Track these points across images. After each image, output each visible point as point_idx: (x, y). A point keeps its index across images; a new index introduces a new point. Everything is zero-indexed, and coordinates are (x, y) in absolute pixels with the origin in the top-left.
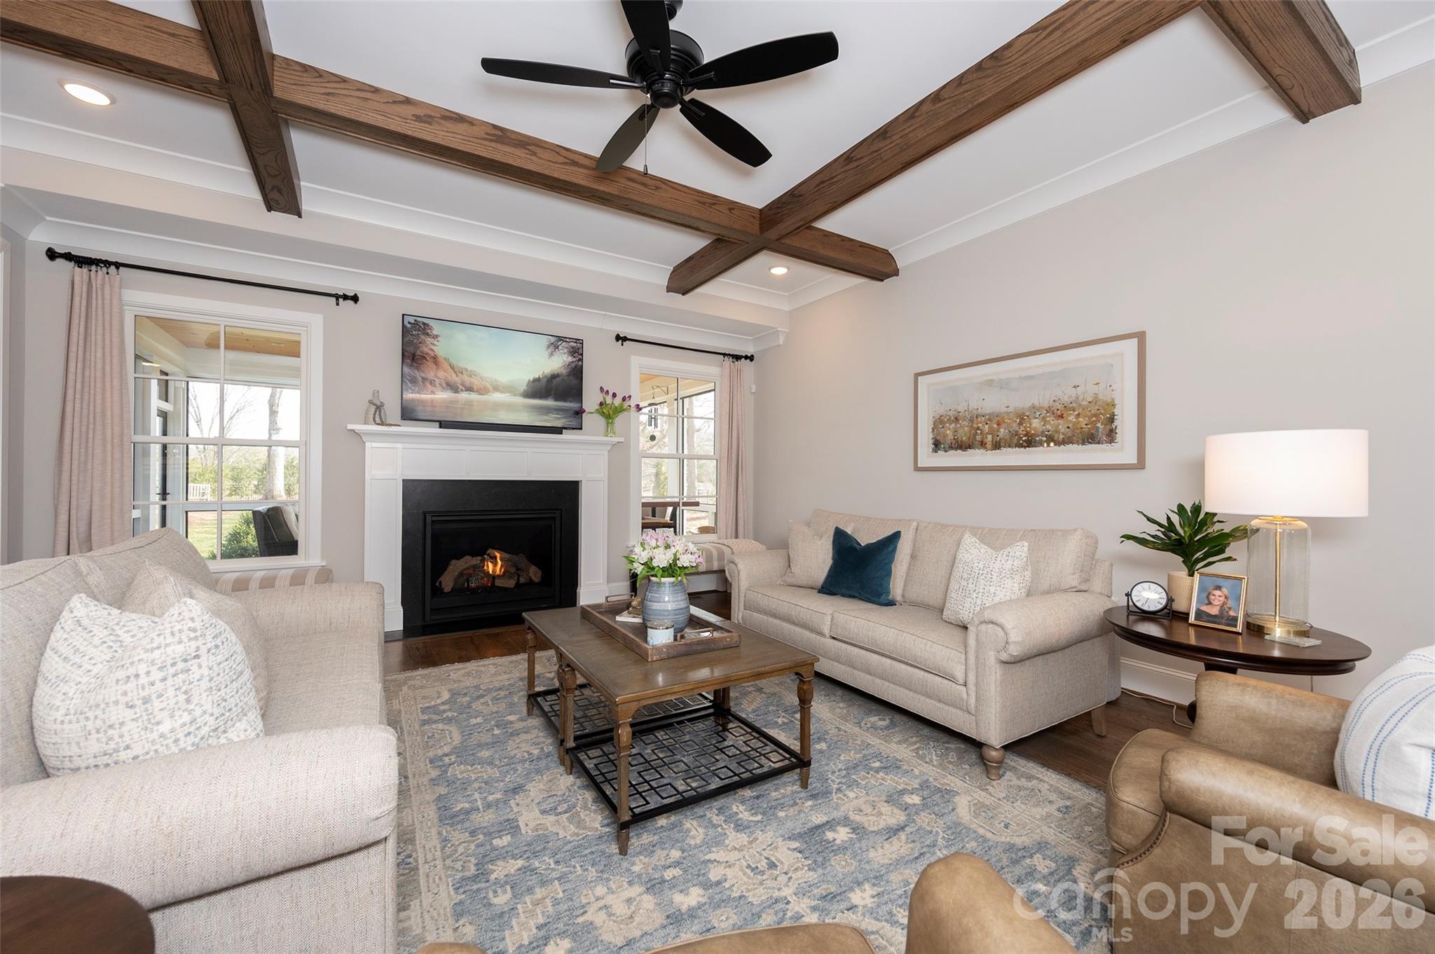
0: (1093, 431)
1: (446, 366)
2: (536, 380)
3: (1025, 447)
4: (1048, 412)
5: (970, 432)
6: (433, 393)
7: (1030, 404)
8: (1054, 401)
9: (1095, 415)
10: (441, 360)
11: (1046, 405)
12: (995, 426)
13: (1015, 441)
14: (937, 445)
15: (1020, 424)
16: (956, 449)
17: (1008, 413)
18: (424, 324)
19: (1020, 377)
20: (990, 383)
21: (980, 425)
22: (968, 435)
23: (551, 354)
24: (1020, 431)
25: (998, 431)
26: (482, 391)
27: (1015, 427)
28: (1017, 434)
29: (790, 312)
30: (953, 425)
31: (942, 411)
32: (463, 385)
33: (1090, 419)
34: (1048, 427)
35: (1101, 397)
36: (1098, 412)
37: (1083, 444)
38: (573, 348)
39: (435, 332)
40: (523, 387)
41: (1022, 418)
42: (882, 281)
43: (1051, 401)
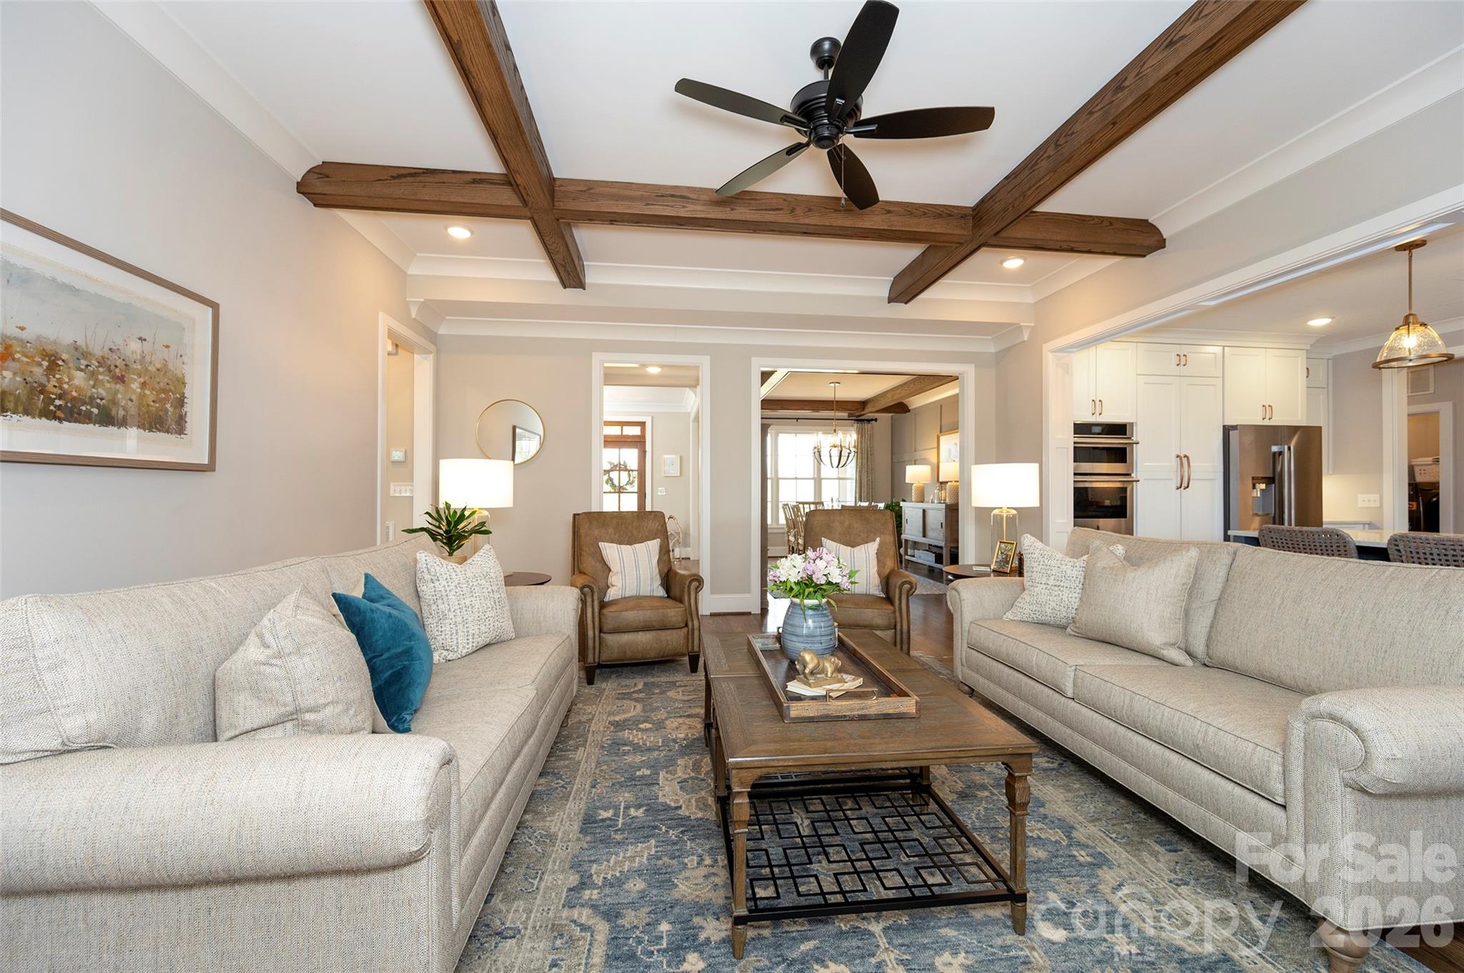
0: (161, 413)
8: (110, 349)
9: (164, 391)
33: (158, 395)
35: (171, 367)
36: (167, 387)
37: (150, 430)
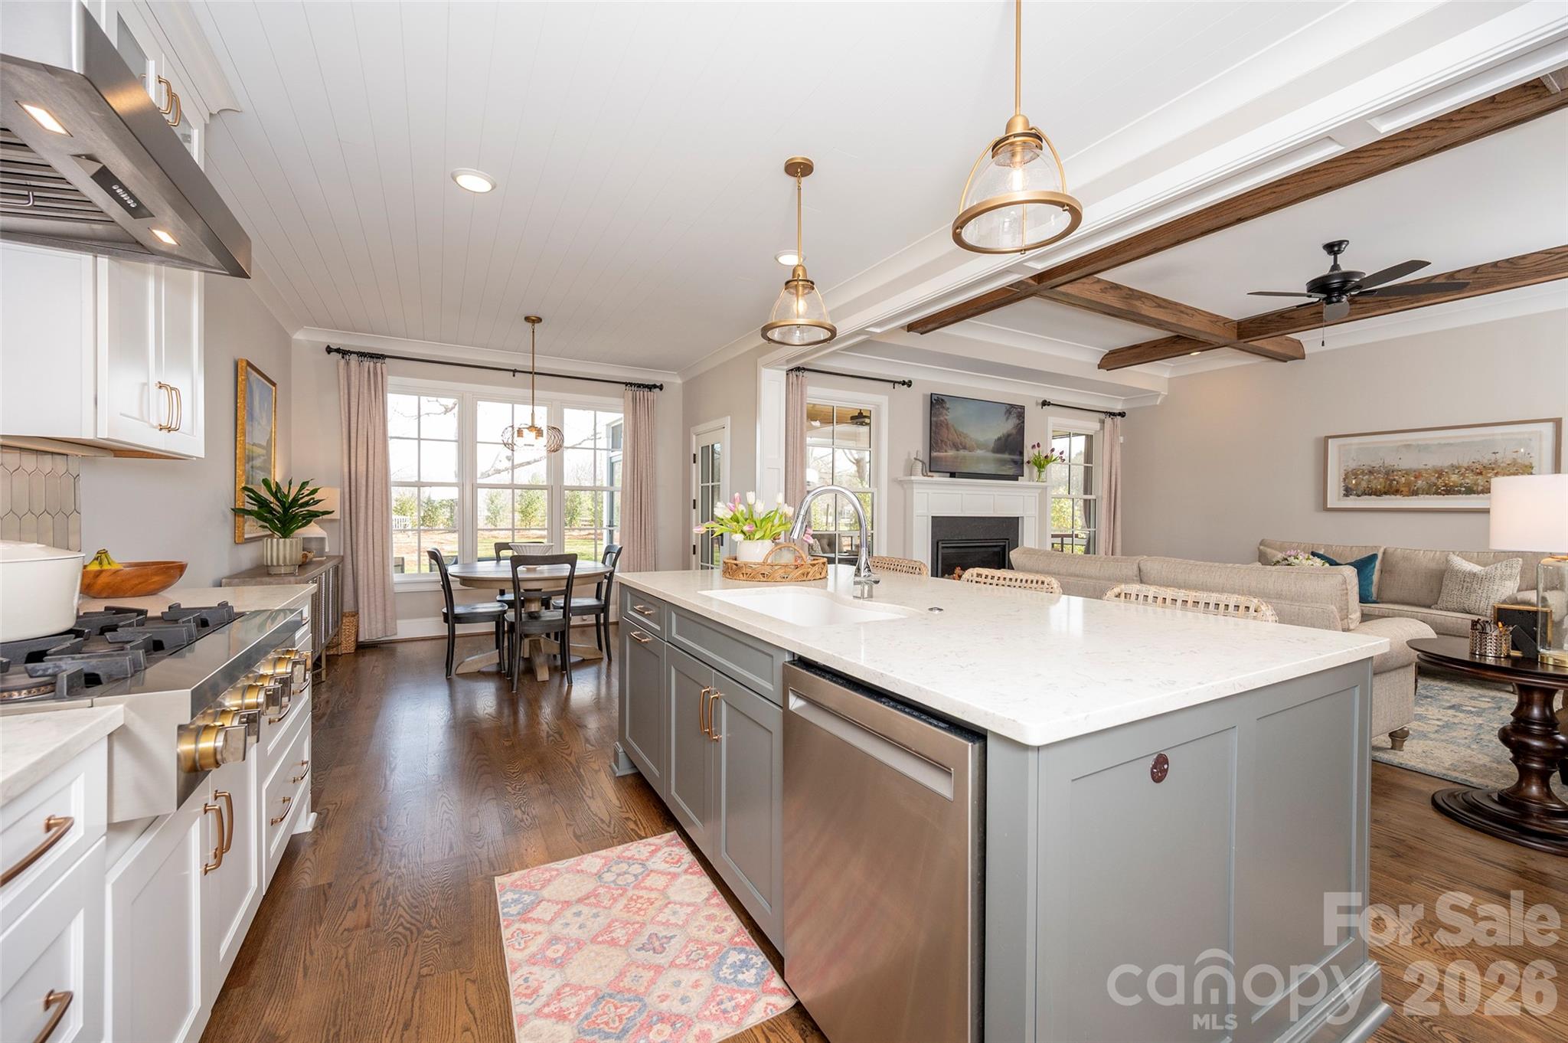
1: (952, 430)
2: (999, 439)
3: (1444, 495)
4: (1466, 470)
5: (1385, 482)
6: (946, 451)
7: (1450, 464)
8: (1473, 462)
10: (950, 426)
11: (1466, 465)
12: (1412, 478)
13: (1434, 490)
14: (1348, 492)
15: (1439, 477)
16: (1370, 495)
17: (1426, 470)
18: (942, 400)
19: (1439, 444)
20: (1408, 446)
21: (1396, 478)
22: (1383, 484)
23: (1007, 419)
24: (1438, 483)
25: (1416, 482)
26: (971, 450)
27: (1433, 479)
28: (1435, 485)
29: (1169, 379)
30: (1367, 477)
31: (1352, 465)
32: (961, 444)
34: (1467, 481)
35: (1519, 461)
38: (1019, 412)
39: (948, 406)
40: (992, 445)
41: (1440, 473)
42: (1286, 361)
43: (1471, 463)
